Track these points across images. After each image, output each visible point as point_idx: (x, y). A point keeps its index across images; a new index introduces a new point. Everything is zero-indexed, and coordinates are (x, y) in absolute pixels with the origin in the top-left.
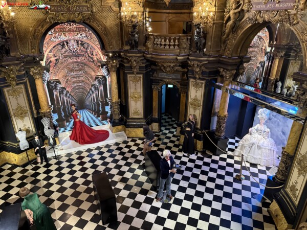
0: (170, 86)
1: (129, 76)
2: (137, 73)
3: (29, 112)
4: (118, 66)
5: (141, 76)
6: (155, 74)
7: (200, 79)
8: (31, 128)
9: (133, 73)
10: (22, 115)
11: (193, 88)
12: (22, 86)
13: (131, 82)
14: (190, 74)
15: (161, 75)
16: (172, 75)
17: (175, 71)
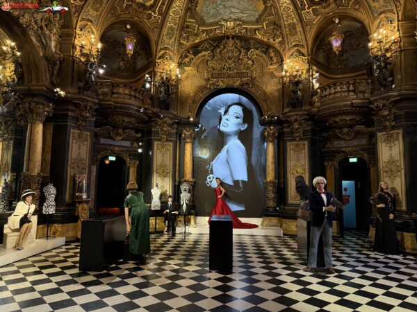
0: (353, 160)
1: (288, 143)
2: (301, 139)
3: (171, 173)
4: (276, 134)
5: (306, 143)
6: (328, 145)
7: (393, 128)
8: (168, 192)
9: (295, 140)
10: (163, 174)
11: (384, 144)
12: (171, 144)
13: (292, 151)
15: (337, 144)
16: (353, 141)
17: (357, 134)
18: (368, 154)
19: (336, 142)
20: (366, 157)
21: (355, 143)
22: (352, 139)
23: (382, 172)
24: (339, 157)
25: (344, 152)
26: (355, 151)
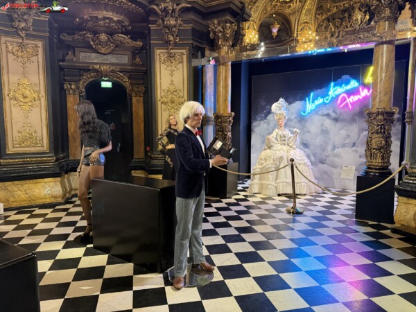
0: (106, 84)
5: (40, 44)
6: (70, 56)
7: (176, 46)
11: (163, 66)
13: (11, 57)
14: (154, 39)
15: (86, 57)
16: (109, 57)
17: (117, 46)
18: (129, 78)
19: (82, 55)
20: (126, 82)
21: (112, 59)
22: (109, 53)
23: (159, 103)
24: (87, 79)
25: (96, 71)
26: (113, 71)
